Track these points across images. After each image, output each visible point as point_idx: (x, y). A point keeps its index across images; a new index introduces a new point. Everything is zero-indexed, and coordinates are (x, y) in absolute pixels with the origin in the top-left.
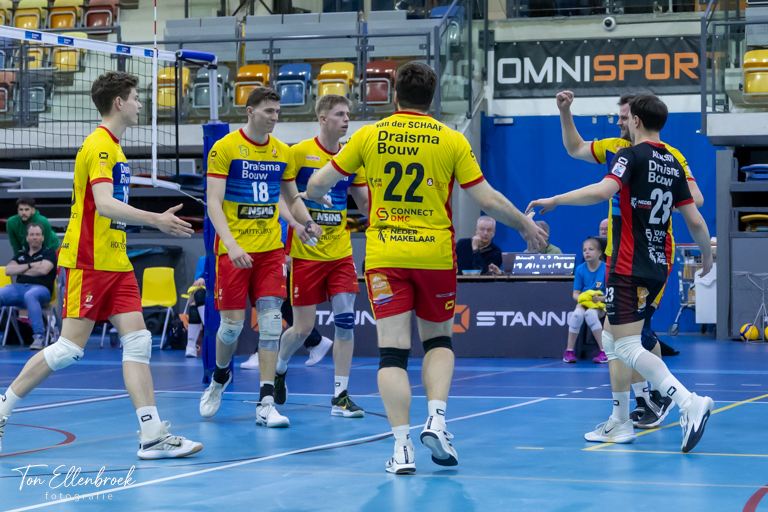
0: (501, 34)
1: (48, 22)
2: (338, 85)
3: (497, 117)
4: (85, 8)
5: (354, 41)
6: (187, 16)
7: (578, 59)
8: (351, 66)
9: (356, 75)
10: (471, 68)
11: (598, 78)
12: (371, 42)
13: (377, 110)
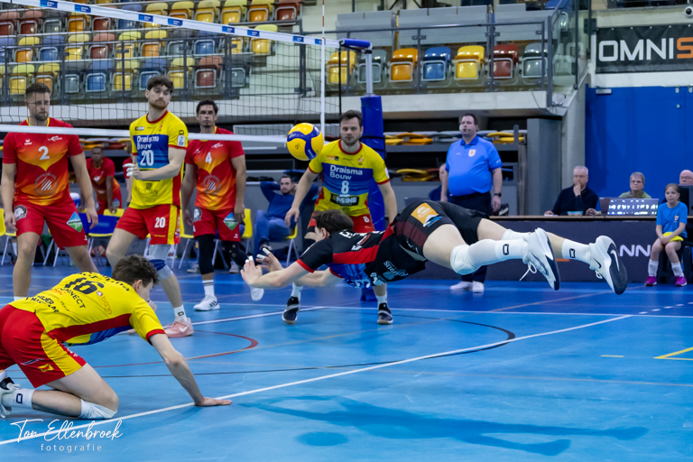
0: (602, 22)
1: (247, 17)
2: (472, 64)
3: (598, 88)
4: (276, 5)
5: (484, 29)
6: (353, 10)
7: (664, 41)
8: (481, 48)
9: (485, 55)
10: (577, 49)
11: (680, 56)
12: (498, 29)
13: (502, 84)
